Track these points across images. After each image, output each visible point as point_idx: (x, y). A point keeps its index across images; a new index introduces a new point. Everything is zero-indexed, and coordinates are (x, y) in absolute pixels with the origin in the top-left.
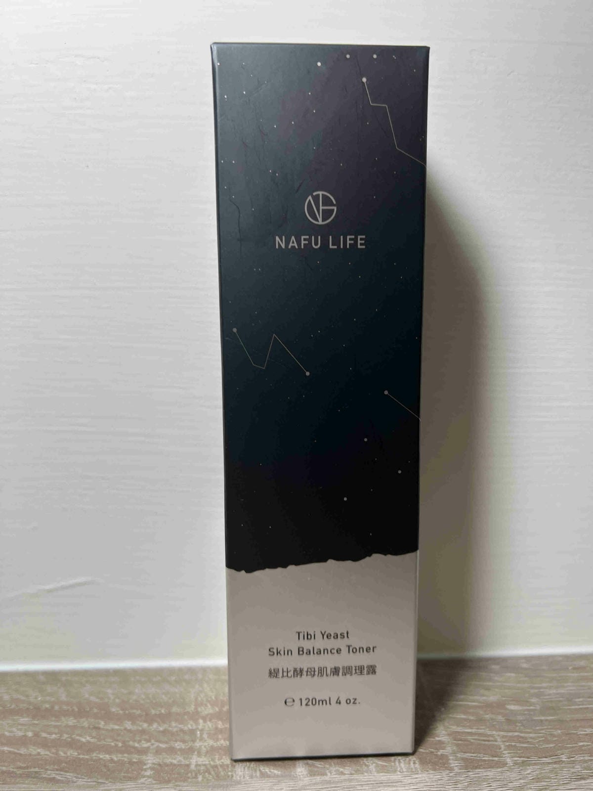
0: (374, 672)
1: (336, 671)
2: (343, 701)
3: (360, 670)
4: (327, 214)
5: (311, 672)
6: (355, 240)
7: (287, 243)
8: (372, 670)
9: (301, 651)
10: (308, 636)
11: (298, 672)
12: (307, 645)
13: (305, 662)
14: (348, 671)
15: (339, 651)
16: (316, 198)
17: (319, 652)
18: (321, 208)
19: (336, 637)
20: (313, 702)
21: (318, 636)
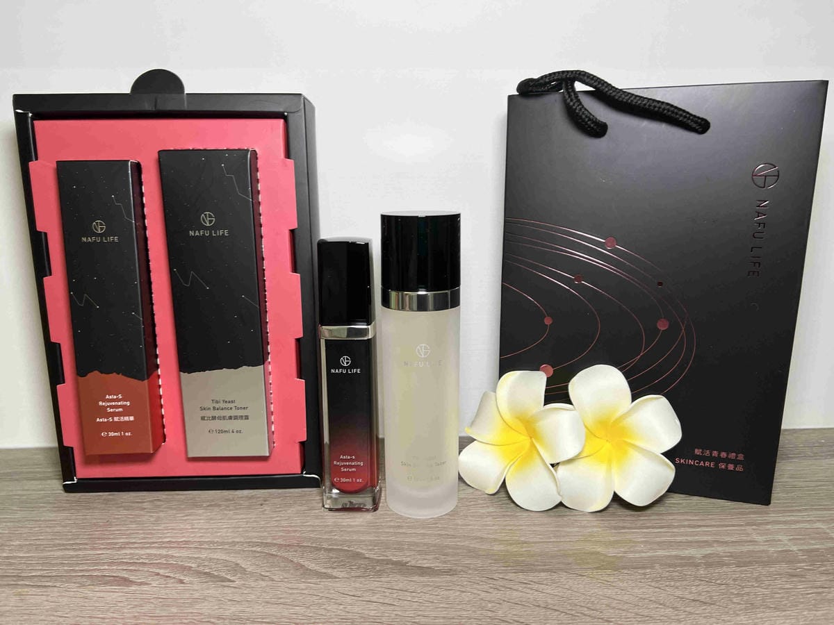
0: (248, 419)
1: (230, 418)
2: (235, 431)
3: (241, 417)
4: (210, 221)
5: (219, 418)
6: (224, 232)
7: (195, 234)
8: (247, 417)
9: (214, 408)
10: (217, 402)
11: (214, 418)
12: (217, 406)
13: (216, 413)
14: (236, 418)
16: (205, 215)
17: (222, 409)
18: (208, 219)
19: (229, 402)
20: (221, 431)
21: (222, 402)
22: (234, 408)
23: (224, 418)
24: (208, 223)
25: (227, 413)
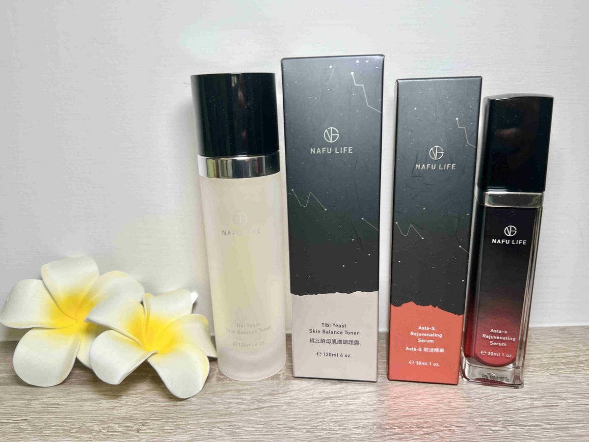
0: (358, 344)
1: (340, 342)
2: (344, 356)
3: (351, 342)
4: (334, 138)
5: (329, 341)
6: (348, 149)
7: (316, 151)
9: (324, 332)
10: (327, 325)
11: (323, 341)
12: (327, 329)
14: (346, 342)
15: (341, 333)
16: (329, 131)
17: (332, 333)
18: (332, 135)
19: (340, 326)
20: (330, 355)
21: (332, 325)
22: (344, 333)
23: (334, 342)
24: (331, 140)
25: (337, 337)
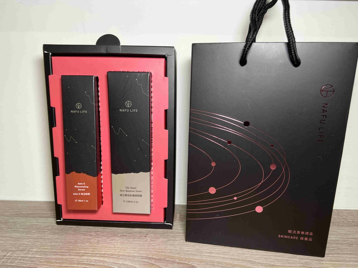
0: (141, 196)
1: (133, 195)
2: (135, 202)
3: (139, 195)
5: (129, 195)
6: (135, 110)
7: (122, 111)
9: (126, 191)
10: (128, 188)
11: (126, 195)
12: (128, 190)
13: (128, 193)
14: (136, 196)
15: (134, 191)
16: (128, 102)
17: (130, 191)
18: (129, 104)
19: (133, 188)
20: (129, 202)
21: (130, 188)
22: (135, 191)
23: (131, 195)
24: (128, 106)
25: (132, 193)
